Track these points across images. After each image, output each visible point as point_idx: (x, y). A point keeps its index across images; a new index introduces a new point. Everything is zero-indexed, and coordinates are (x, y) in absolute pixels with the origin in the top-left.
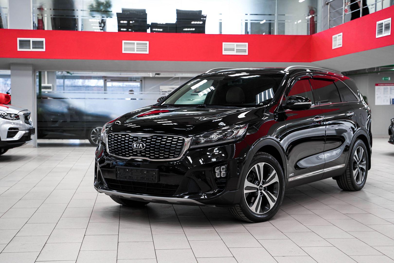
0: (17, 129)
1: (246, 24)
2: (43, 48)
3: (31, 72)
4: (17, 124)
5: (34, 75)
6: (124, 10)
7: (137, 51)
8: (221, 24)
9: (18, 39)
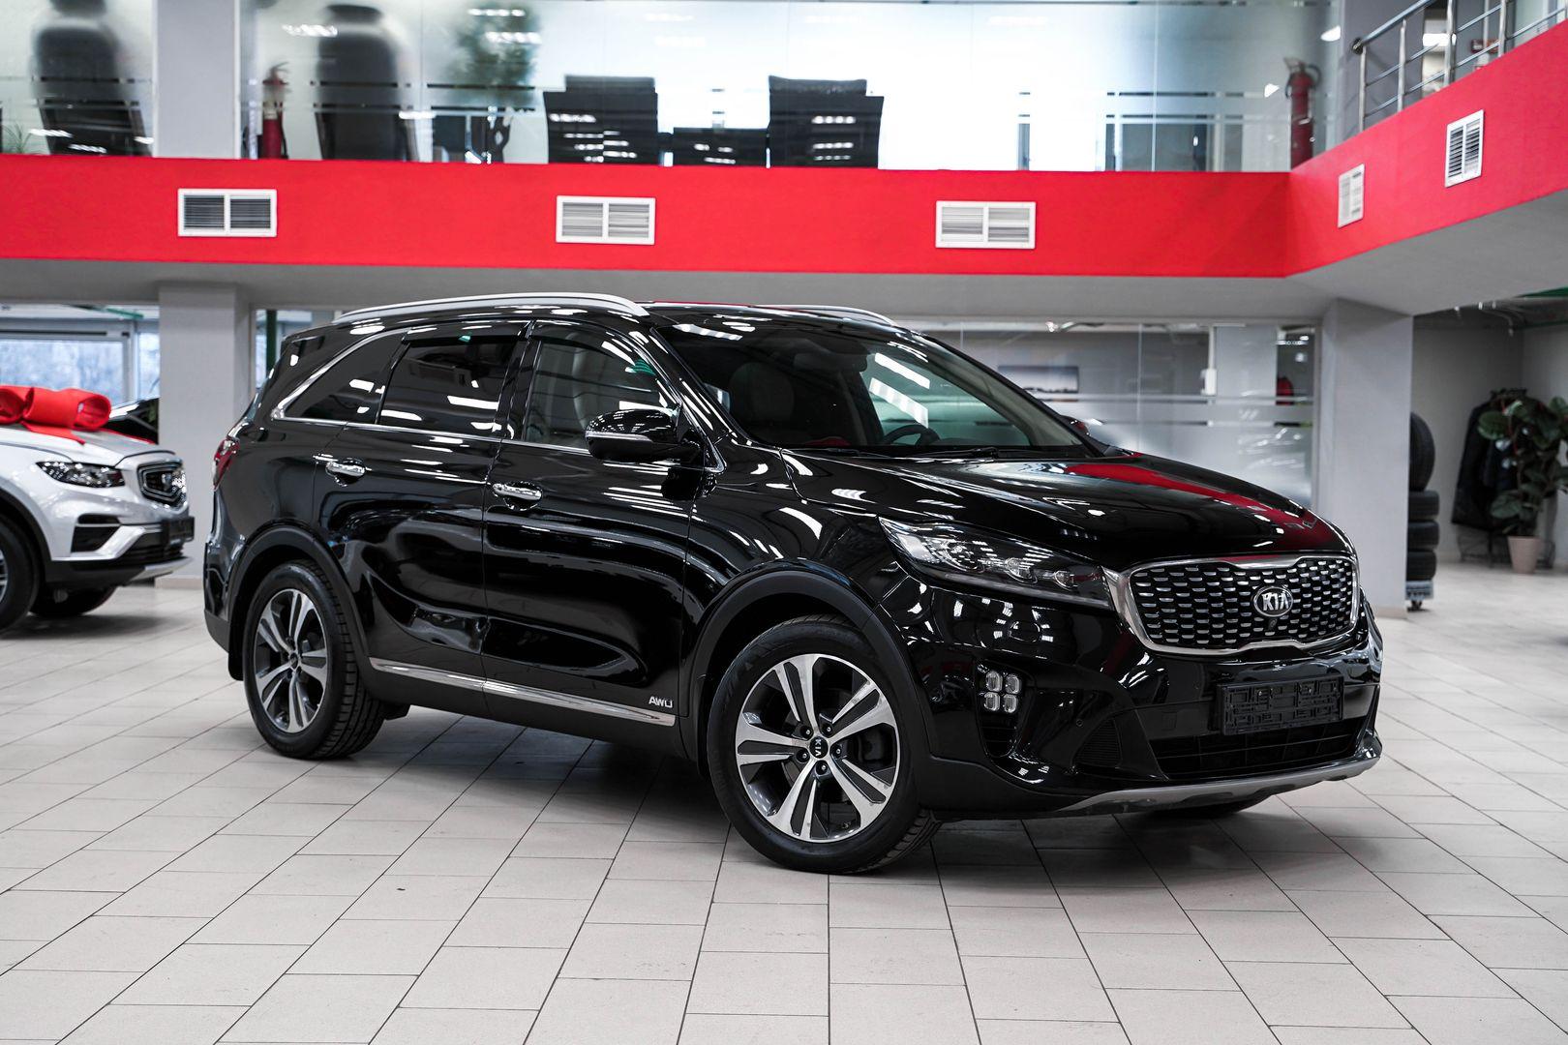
0: (113, 519)
1: (1110, 128)
2: (267, 225)
3: (229, 314)
4: (112, 502)
5: (245, 322)
6: (572, 82)
7: (611, 233)
8: (1025, 130)
9: (183, 193)
